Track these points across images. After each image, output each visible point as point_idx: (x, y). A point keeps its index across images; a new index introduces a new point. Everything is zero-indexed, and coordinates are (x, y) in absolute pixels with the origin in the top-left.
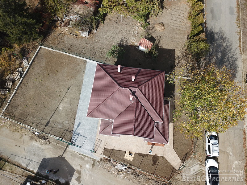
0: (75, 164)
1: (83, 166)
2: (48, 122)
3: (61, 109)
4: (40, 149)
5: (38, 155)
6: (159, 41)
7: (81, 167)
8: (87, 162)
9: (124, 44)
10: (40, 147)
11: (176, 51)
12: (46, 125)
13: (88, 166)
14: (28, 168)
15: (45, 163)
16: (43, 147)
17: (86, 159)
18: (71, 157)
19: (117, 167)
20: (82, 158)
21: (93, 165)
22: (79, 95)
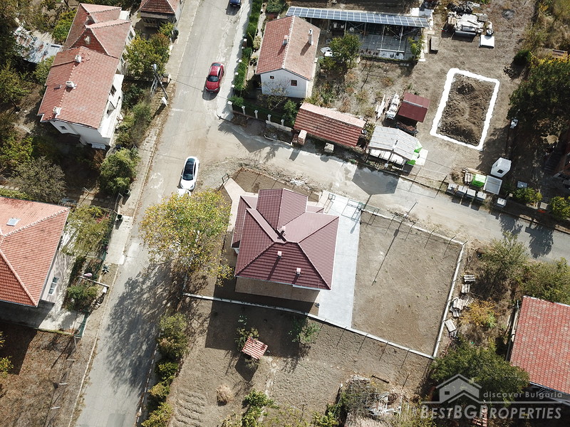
0: (354, 187)
1: (344, 185)
2: (396, 234)
3: (382, 253)
4: (400, 204)
5: (402, 197)
6: (230, 364)
7: (346, 184)
8: (339, 189)
9: (290, 359)
10: (401, 206)
11: (204, 344)
12: (397, 231)
13: (338, 185)
14: (411, 183)
15: (391, 188)
16: (397, 206)
17: (340, 193)
18: (360, 195)
19: (302, 182)
20: (345, 194)
21: (331, 185)
22: (357, 271)
